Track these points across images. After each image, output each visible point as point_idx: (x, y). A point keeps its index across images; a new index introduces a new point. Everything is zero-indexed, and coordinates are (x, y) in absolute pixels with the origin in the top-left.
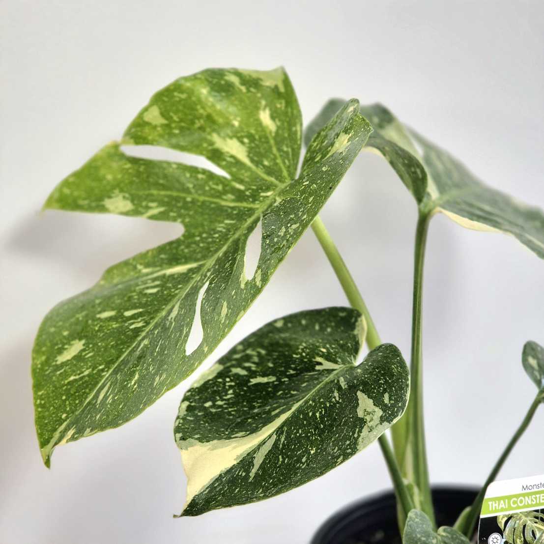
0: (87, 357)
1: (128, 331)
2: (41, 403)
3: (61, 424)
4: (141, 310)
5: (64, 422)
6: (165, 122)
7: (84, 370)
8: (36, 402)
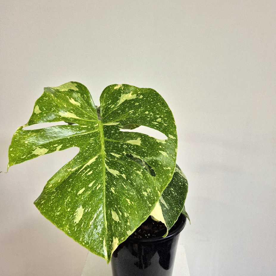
0: (89, 211)
1: (97, 191)
2: (85, 243)
3: (102, 243)
4: (94, 181)
5: (103, 241)
6: (40, 112)
7: (93, 216)
8: (82, 244)
